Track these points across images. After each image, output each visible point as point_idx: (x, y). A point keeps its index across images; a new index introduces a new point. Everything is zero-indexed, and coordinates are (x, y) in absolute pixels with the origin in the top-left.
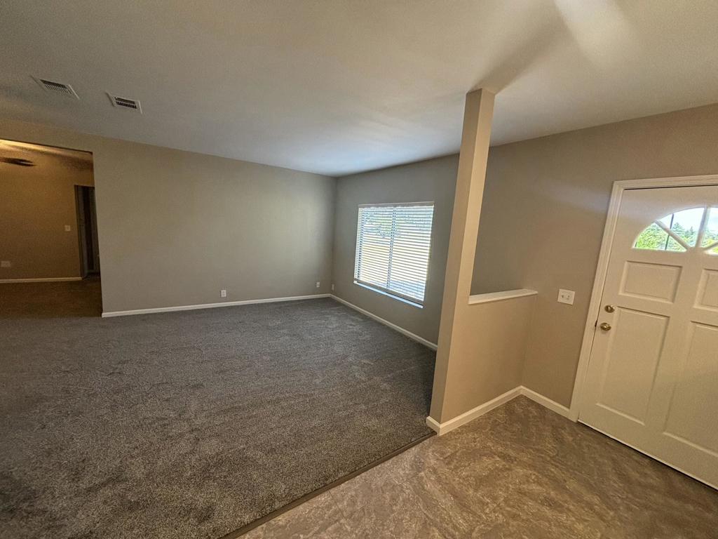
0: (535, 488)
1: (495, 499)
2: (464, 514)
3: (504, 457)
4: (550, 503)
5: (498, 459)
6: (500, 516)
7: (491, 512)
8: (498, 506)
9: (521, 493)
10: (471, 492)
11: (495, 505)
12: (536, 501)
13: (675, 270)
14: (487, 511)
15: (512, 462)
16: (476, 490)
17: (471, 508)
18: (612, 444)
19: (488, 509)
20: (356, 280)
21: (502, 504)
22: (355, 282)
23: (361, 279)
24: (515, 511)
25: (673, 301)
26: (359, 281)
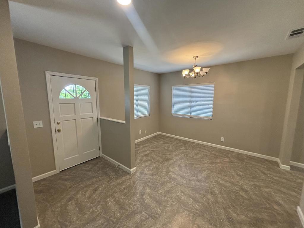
0: (88, 193)
1: (91, 207)
2: (97, 220)
3: (70, 200)
4: (95, 190)
5: (70, 202)
6: (99, 206)
7: (97, 209)
8: (94, 206)
9: (89, 198)
10: (86, 216)
11: (94, 207)
12: (94, 194)
13: (73, 104)
14: (96, 211)
15: (74, 198)
16: (86, 214)
17: (94, 216)
18: (74, 168)
19: (96, 210)
21: (94, 205)
24: (97, 201)
25: (75, 114)
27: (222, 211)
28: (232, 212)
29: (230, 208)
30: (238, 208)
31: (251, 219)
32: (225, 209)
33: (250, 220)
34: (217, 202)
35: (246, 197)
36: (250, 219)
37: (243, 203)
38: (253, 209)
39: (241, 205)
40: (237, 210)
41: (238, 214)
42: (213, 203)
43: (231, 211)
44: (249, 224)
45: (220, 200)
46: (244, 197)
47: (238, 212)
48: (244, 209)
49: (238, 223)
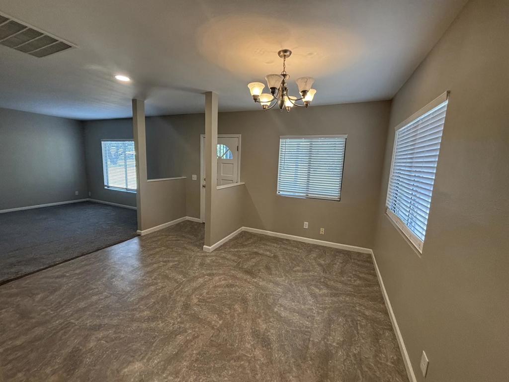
20: (106, 186)
22: (106, 188)
23: (110, 185)
26: (108, 187)
27: (115, 321)
28: (106, 333)
29: (115, 333)
30: (108, 345)
31: (81, 356)
32: (117, 326)
33: (82, 352)
34: (133, 320)
35: (126, 370)
36: (83, 354)
37: (116, 358)
38: (96, 368)
39: (113, 352)
40: (106, 341)
41: (100, 340)
42: (133, 315)
43: (110, 333)
44: (78, 348)
45: (135, 325)
46: (128, 365)
47: (102, 341)
48: (103, 352)
49: (88, 334)
